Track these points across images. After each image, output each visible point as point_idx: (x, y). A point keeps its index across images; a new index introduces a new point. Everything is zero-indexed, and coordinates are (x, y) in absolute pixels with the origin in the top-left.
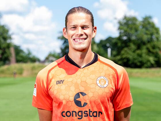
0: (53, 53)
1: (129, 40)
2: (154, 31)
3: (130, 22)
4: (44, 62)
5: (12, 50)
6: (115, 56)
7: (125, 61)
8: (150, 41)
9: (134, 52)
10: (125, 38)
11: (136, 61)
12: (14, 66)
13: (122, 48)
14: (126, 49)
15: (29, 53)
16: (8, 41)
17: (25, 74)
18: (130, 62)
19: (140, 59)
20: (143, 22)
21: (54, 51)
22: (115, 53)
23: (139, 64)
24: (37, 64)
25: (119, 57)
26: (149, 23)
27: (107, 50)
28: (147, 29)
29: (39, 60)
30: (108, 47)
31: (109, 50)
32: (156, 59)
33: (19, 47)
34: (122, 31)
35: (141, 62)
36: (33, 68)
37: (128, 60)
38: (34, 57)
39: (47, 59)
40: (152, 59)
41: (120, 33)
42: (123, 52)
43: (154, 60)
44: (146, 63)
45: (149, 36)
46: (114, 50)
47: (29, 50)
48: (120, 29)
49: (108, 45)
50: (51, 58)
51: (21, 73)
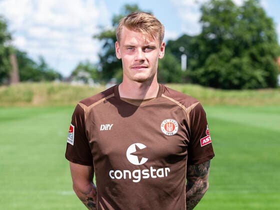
0: (85, 64)
1: (220, 40)
2: (264, 24)
3: (221, 9)
4: (69, 80)
5: (13, 60)
6: (194, 68)
7: (212, 76)
8: (257, 41)
9: (228, 61)
10: (212, 36)
11: (232, 77)
12: (17, 87)
13: (208, 54)
14: (213, 56)
15: (43, 65)
16: (6, 44)
17: (36, 100)
18: (221, 80)
19: (238, 74)
20: (244, 7)
21: (88, 61)
22: (194, 63)
23: (236, 82)
24: (56, 83)
25: (201, 71)
26: (255, 10)
27: (180, 59)
28: (251, 21)
29: (60, 77)
30: (182, 53)
31: (184, 58)
32: (266, 74)
33: (25, 53)
34: (207, 24)
35: (240, 79)
36: (50, 92)
37: (217, 74)
38: (52, 70)
39: (74, 74)
40: (259, 74)
41: (204, 28)
42: (208, 61)
43: (263, 76)
44: (249, 81)
45: (255, 33)
46: (193, 58)
47: (42, 59)
48: (202, 21)
49: (182, 49)
50: (81, 73)
51: (29, 100)
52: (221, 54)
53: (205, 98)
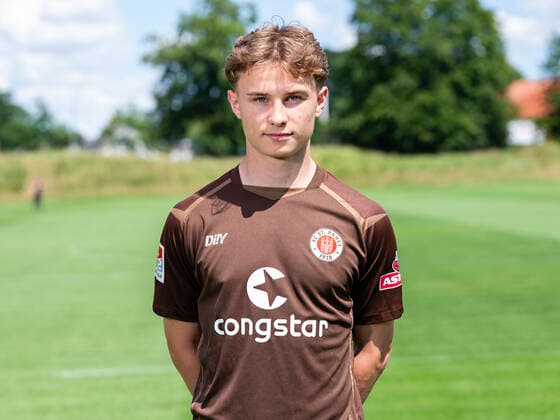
7: (380, 129)
9: (409, 97)
10: (377, 51)
11: (417, 129)
13: (369, 85)
14: (380, 90)
18: (398, 134)
19: (431, 121)
23: (427, 137)
35: (434, 130)
37: (390, 124)
42: (370, 101)
44: (451, 134)
52: (395, 84)
53: (366, 171)
